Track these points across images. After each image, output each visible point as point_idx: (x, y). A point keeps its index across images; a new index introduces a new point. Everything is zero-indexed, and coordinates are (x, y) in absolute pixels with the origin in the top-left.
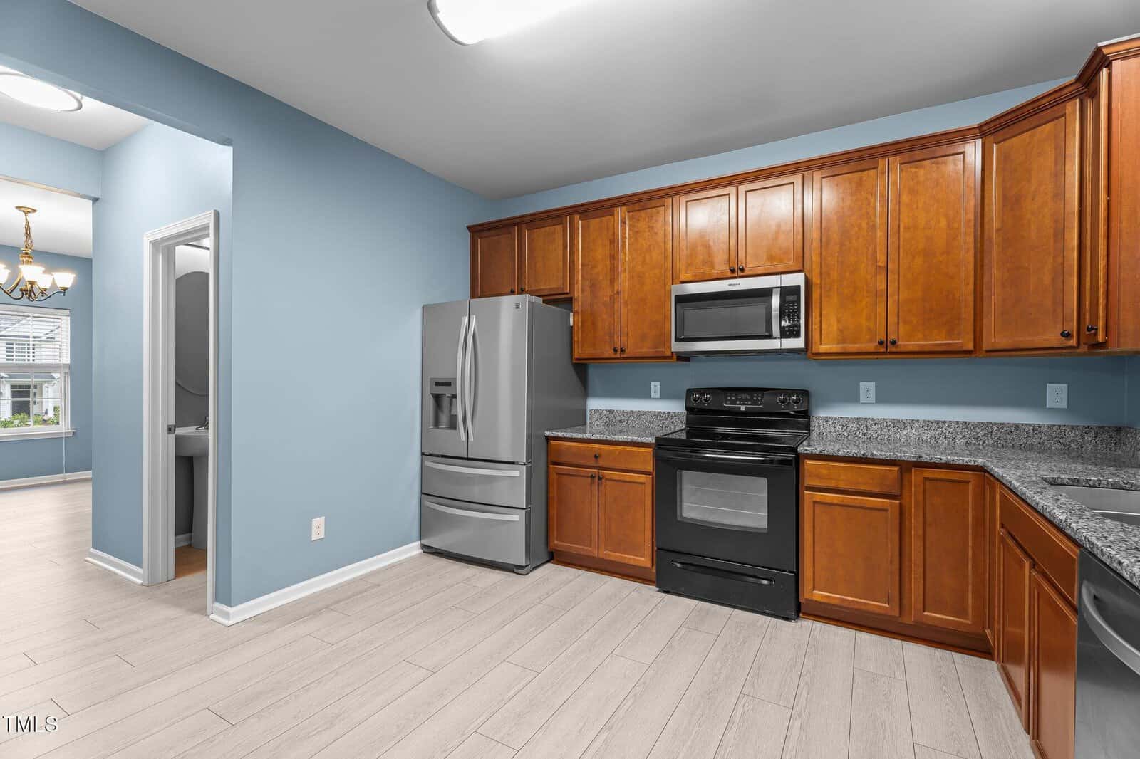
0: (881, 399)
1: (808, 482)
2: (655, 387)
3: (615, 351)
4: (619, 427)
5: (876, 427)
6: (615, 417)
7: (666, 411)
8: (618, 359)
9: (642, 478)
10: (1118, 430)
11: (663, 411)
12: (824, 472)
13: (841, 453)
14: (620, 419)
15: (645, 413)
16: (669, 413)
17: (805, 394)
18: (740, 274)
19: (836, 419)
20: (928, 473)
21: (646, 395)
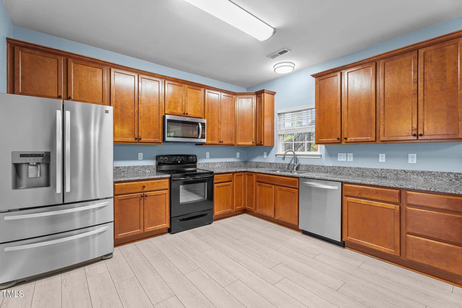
0: (211, 157)
1: (215, 181)
2: (141, 155)
3: (136, 139)
4: (122, 174)
5: (210, 165)
6: (120, 170)
7: (147, 165)
8: (137, 142)
9: (164, 192)
10: (246, 162)
11: (145, 165)
12: (219, 178)
13: (223, 172)
14: (123, 170)
15: (136, 167)
16: (148, 166)
17: (196, 156)
18: (186, 115)
19: (202, 163)
20: (237, 174)
21: (136, 158)
